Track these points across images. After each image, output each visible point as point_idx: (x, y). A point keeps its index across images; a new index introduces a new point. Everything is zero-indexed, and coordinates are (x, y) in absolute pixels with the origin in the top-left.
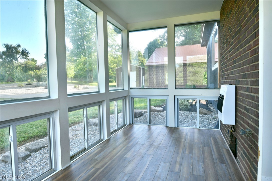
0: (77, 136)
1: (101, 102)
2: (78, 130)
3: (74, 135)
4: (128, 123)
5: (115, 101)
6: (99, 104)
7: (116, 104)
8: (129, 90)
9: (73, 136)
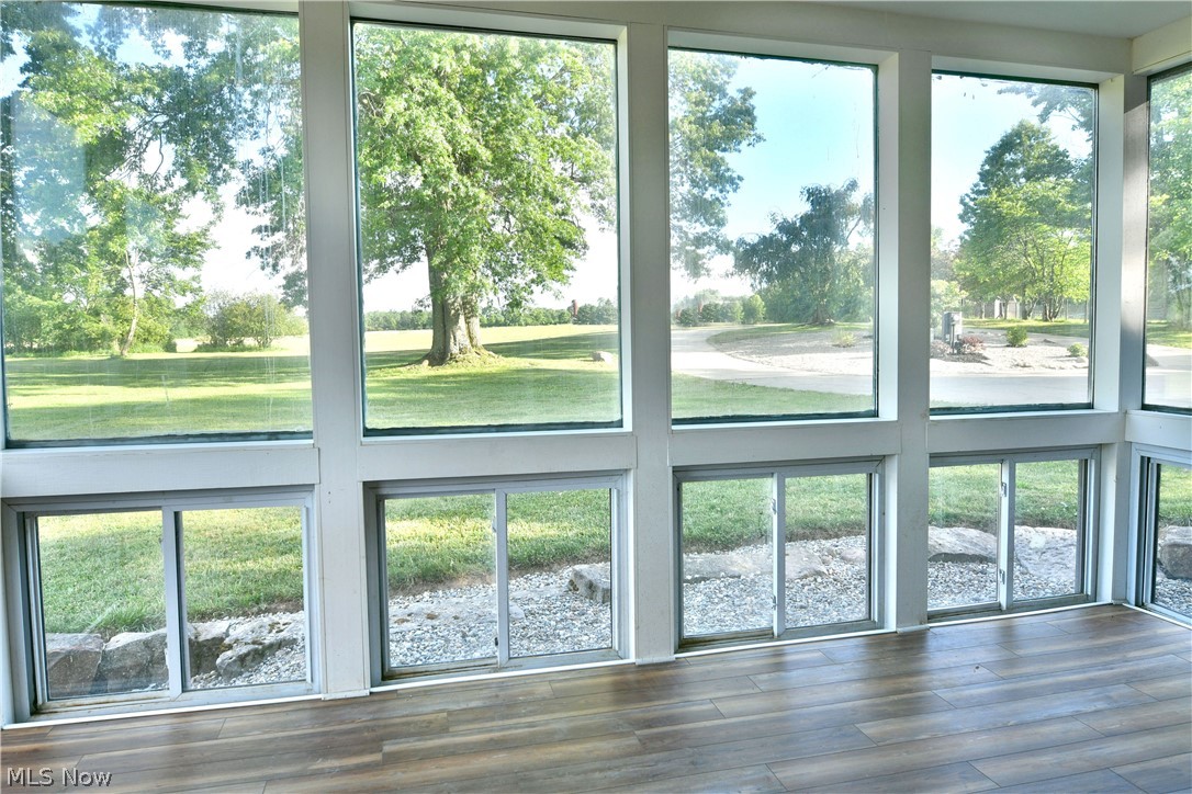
0: (815, 580)
1: (881, 459)
2: (849, 556)
3: (806, 572)
4: (1106, 596)
5: (1002, 462)
6: (872, 467)
7: (1006, 479)
8: (1124, 413)
9: (802, 574)
